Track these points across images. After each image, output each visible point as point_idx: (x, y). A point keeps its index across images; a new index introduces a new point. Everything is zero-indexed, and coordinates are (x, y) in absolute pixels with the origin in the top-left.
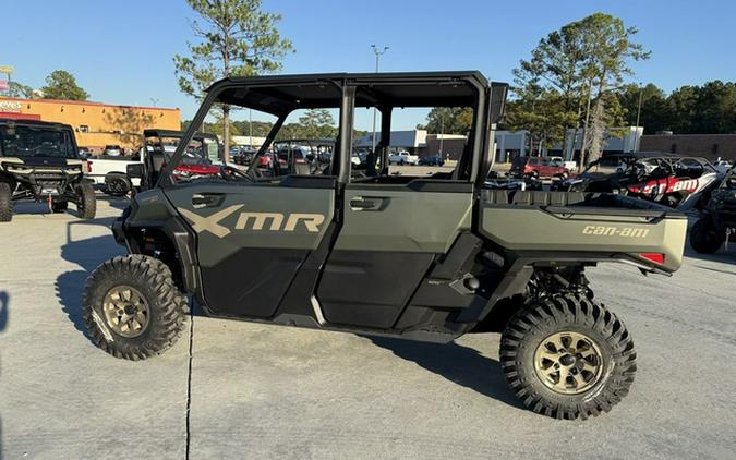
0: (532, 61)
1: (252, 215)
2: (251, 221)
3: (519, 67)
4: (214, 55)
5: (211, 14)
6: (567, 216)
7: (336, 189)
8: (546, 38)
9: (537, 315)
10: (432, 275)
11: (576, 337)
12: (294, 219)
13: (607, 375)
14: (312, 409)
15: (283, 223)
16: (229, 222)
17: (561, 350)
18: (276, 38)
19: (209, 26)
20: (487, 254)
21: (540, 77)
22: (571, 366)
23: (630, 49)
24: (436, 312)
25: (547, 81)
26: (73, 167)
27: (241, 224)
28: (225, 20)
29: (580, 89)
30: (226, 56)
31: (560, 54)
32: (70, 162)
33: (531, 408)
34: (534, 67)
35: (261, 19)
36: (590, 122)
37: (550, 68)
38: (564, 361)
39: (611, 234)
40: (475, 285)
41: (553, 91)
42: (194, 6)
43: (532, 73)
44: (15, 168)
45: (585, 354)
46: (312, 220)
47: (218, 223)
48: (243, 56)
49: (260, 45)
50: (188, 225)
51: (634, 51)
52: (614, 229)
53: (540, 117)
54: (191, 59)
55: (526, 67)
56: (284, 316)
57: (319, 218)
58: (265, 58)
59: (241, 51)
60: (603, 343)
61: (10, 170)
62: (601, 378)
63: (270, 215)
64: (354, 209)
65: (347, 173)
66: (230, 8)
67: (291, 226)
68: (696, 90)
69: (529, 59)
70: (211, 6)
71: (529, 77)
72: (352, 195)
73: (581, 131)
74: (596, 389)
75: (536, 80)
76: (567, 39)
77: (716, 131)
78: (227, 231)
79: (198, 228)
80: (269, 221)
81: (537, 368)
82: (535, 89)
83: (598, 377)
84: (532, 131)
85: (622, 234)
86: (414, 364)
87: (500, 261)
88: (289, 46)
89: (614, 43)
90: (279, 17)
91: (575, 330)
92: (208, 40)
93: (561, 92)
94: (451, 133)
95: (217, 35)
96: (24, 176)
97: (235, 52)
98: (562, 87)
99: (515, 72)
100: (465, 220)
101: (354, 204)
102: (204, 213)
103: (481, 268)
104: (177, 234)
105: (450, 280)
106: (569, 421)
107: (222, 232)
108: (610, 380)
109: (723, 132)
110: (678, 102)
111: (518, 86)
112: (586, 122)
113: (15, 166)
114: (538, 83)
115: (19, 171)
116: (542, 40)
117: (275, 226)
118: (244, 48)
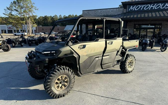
0: (10, 7)
3: (6, 8)
8: (13, 2)
21: (12, 12)
23: (34, 8)
25: (14, 13)
29: (24, 15)
31: (17, 7)
34: (10, 9)
36: (28, 23)
37: (15, 10)
41: (17, 16)
51: (35, 8)
55: (8, 9)
68: (43, 17)
69: (8, 7)
71: (9, 11)
73: (26, 25)
76: (18, 3)
77: (48, 26)
79: (80, 54)
82: (11, 15)
84: (13, 25)
89: (30, 6)
93: (19, 16)
98: (19, 15)
99: (5, 10)
109: (49, 26)
110: (40, 19)
112: (27, 23)
114: (12, 13)
116: (11, 2)
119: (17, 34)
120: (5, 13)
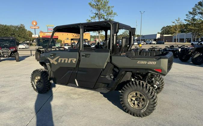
0: (193, 11)
1: (62, 59)
2: (61, 60)
3: (188, 13)
4: (96, 18)
5: (95, 8)
6: (134, 58)
7: (79, 52)
8: (197, 4)
9: (127, 86)
10: (101, 74)
11: (138, 93)
12: (70, 59)
13: (147, 105)
14: (71, 108)
15: (68, 61)
16: (57, 61)
17: (135, 97)
18: (112, 12)
19: (95, 11)
20: (114, 69)
22: (138, 101)
24: (104, 85)
25: (197, 17)
26: (54, 48)
27: (59, 61)
28: (99, 9)
30: (99, 18)
32: (53, 47)
33: (127, 112)
34: (193, 13)
35: (108, 8)
37: (199, 13)
38: (136, 100)
39: (145, 63)
40: (113, 77)
41: (200, 20)
42: (91, 7)
43: (193, 15)
44: (41, 49)
45: (141, 98)
46: (74, 60)
47: (55, 61)
48: (104, 18)
49: (108, 15)
50: (49, 61)
52: (146, 62)
53: (196, 28)
54: (91, 20)
55: (190, 13)
56: (69, 84)
57: (75, 60)
58: (109, 18)
59: (103, 17)
60: (145, 95)
61: (40, 49)
62: (146, 105)
63: (65, 59)
64: (83, 57)
65: (82, 48)
66: (100, 6)
67: (69, 62)
69: (191, 11)
70: (96, 6)
71: (192, 16)
72: (82, 54)
74: (144, 109)
75: (194, 17)
78: (57, 63)
79: (51, 62)
80: (65, 60)
81: (128, 101)
82: (194, 20)
83: (145, 105)
84: (193, 33)
85: (148, 63)
86: (106, 99)
87: (117, 71)
88: (116, 14)
90: (113, 7)
91: (138, 91)
92: (95, 15)
94: (168, 34)
95: (97, 13)
96: (43, 51)
97: (102, 17)
99: (187, 15)
100: (108, 60)
101: (83, 56)
102: (52, 59)
103: (114, 73)
104: (47, 64)
105: (106, 76)
106: (138, 117)
107: (56, 63)
108: (148, 106)
111: (188, 19)
113: (41, 48)
114: (195, 18)
115: (42, 49)
116: (196, 5)
117: (66, 62)
118: (104, 16)
119: (194, 44)
120: (186, 19)
